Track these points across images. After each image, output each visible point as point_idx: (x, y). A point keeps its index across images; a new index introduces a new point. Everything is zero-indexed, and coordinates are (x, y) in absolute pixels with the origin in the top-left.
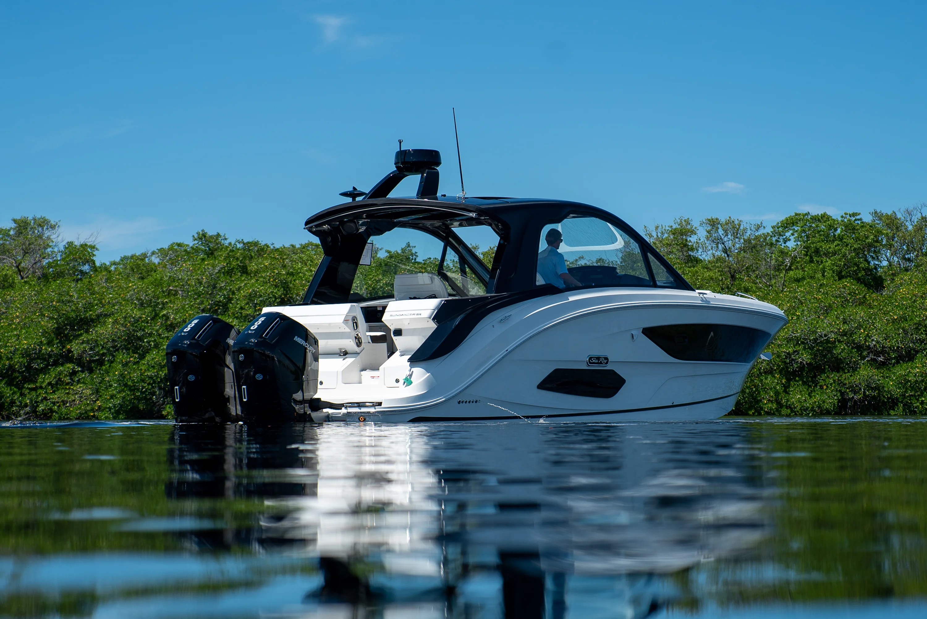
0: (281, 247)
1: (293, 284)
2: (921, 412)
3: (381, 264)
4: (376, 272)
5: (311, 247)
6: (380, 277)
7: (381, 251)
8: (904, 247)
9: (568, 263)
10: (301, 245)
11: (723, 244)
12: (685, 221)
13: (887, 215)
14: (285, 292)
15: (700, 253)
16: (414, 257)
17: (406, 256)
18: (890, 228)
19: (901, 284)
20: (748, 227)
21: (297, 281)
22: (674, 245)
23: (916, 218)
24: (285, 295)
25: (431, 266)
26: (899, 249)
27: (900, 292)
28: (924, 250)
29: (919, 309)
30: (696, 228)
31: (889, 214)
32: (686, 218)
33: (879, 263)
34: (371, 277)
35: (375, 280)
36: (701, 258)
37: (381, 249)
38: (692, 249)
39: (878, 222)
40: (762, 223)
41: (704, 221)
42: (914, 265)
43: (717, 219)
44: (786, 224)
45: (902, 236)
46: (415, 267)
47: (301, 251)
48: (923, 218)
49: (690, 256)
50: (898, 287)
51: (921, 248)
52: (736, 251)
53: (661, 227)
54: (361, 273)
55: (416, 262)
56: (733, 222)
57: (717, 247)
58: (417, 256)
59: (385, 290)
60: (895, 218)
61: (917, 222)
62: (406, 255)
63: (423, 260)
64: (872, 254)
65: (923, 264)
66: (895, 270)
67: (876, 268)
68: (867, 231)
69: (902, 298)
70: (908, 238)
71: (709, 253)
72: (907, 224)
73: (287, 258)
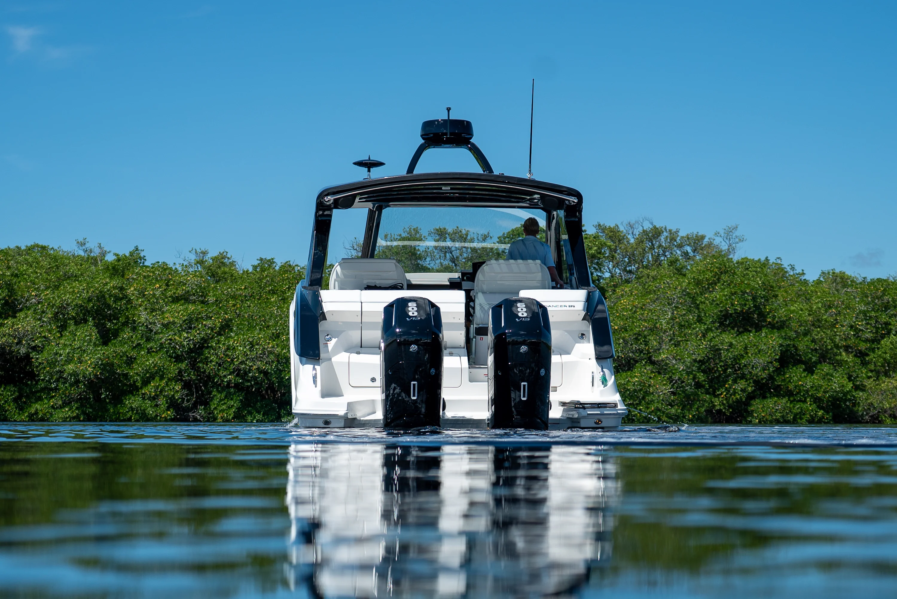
0: (6, 249)
1: (18, 286)
2: (638, 420)
3: (108, 267)
4: (103, 275)
5: (36, 248)
6: (108, 280)
7: (108, 254)
8: (626, 259)
9: (299, 268)
10: (27, 246)
11: (451, 253)
12: (414, 230)
13: (610, 228)
14: (9, 293)
15: (428, 262)
16: (143, 260)
17: (134, 260)
18: (612, 241)
19: (622, 295)
20: (475, 237)
21: (22, 283)
22: (402, 253)
23: (638, 231)
24: (10, 297)
25: (159, 270)
26: (622, 261)
27: (621, 303)
28: (644, 263)
29: (639, 320)
30: (424, 237)
31: (612, 227)
32: (415, 227)
33: (602, 275)
34: (98, 280)
35: (102, 283)
36: (429, 267)
37: (109, 252)
38: (420, 258)
39: (602, 234)
40: (488, 233)
41: (433, 231)
42: (635, 277)
43: (445, 229)
44: (513, 235)
45: (624, 249)
46: (143, 271)
47: (27, 252)
48: (644, 231)
49: (419, 264)
50: (619, 298)
51: (641, 260)
52: (464, 260)
53: (389, 236)
54: (88, 276)
55: (144, 266)
56: (461, 231)
57: (445, 256)
58: (145, 260)
59: (112, 293)
60: (618, 231)
61: (639, 235)
62: (134, 258)
63: (152, 264)
64: (595, 266)
65: (643, 276)
66: (616, 282)
67: (599, 280)
68: (590, 242)
69: (623, 309)
70: (630, 250)
71: (437, 262)
72: (629, 237)
73: (11, 260)
